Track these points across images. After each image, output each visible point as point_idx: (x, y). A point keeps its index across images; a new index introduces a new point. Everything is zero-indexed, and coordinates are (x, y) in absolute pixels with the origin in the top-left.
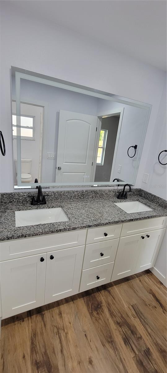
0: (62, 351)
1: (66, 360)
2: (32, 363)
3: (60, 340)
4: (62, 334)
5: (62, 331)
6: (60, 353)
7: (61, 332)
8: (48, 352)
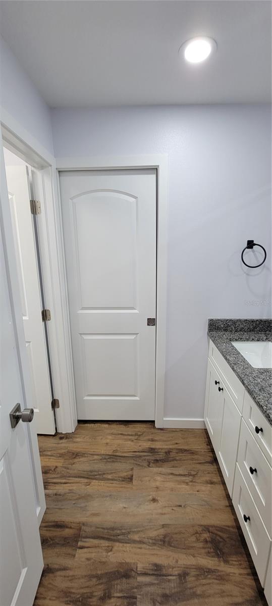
0: (172, 474)
1: (164, 476)
2: (171, 449)
3: (182, 475)
4: (187, 478)
5: (191, 480)
6: (171, 472)
7: (190, 478)
8: (175, 462)
